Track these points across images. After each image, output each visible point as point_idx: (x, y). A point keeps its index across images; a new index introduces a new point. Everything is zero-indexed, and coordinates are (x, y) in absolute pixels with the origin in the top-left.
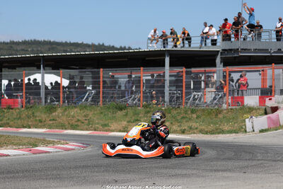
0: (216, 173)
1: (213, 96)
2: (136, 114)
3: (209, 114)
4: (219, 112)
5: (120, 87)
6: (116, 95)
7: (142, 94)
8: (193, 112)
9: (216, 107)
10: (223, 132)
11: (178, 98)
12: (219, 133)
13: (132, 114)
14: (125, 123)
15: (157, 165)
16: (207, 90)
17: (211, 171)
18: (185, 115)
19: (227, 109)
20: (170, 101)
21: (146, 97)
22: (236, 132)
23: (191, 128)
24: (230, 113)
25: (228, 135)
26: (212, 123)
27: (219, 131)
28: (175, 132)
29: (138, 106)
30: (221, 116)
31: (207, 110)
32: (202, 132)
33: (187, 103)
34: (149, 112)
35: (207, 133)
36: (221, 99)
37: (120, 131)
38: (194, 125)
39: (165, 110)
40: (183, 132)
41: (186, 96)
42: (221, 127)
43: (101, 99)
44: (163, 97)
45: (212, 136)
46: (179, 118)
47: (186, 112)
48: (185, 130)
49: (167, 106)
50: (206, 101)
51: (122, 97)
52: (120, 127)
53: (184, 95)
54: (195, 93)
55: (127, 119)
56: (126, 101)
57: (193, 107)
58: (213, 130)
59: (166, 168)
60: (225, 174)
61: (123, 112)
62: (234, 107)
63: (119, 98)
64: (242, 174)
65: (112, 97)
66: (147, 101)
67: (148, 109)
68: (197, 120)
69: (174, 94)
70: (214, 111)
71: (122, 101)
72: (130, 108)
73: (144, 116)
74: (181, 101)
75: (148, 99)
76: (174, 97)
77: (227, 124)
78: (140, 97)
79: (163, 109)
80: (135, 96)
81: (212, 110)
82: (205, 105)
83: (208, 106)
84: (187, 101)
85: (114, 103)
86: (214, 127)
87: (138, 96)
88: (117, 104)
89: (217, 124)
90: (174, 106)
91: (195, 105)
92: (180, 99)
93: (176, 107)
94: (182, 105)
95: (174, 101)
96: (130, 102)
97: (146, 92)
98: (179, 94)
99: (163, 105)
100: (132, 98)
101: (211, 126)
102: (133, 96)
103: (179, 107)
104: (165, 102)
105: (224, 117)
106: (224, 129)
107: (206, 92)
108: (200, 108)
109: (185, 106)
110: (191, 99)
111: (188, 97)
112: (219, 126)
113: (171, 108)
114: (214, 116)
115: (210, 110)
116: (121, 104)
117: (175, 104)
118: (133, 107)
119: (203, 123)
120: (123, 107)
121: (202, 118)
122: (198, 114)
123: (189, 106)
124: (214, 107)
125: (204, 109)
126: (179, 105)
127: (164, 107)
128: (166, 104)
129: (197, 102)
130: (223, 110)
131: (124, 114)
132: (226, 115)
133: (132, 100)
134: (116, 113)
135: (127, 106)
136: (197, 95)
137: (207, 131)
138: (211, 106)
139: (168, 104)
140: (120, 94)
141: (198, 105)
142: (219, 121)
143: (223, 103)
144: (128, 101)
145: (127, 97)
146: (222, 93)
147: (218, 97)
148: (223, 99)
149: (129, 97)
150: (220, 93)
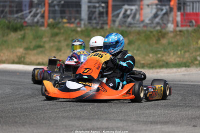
0: (153, 127)
1: (154, 11)
3: (148, 38)
4: (162, 35)
6: (7, 9)
7: (46, 8)
9: (158, 28)
10: (167, 65)
11: (101, 13)
12: (161, 67)
13: (31, 37)
14: (21, 50)
15: (65, 114)
17: (145, 123)
19: (175, 31)
20: (90, 18)
21: (53, 13)
22: (186, 65)
24: (178, 37)
25: (175, 70)
26: (151, 52)
27: (161, 63)
29: (42, 25)
30: (164, 41)
31: (145, 32)
33: (114, 21)
34: (56, 35)
36: (166, 17)
37: (13, 62)
39: (82, 31)
41: (113, 10)
42: (164, 58)
44: (79, 12)
49: (84, 24)
50: (143, 18)
51: (17, 12)
52: (13, 57)
53: (110, 9)
54: (126, 7)
55: (25, 45)
56: (23, 18)
57: (124, 28)
58: (152, 63)
59: (80, 118)
60: (166, 128)
61: (19, 34)
62: (184, 29)
63: (11, 12)
64: (191, 128)
66: (54, 18)
67: (56, 30)
69: (95, 7)
70: (155, 33)
71: (17, 17)
72: (29, 28)
73: (50, 41)
74: (105, 18)
75: (56, 15)
76: (95, 12)
77: (174, 54)
78: (44, 11)
79: (79, 29)
80: (37, 10)
81: (151, 32)
82: (142, 25)
83: (145, 26)
84: (114, 18)
85: (5, 20)
86: (155, 58)
87: (40, 10)
88: (10, 22)
89: (159, 54)
90: (95, 25)
91: (127, 24)
92: (105, 15)
93: (98, 27)
94: (107, 24)
95: (95, 19)
96: (29, 20)
97: (53, 4)
98: (103, 7)
99: (79, 23)
100: (32, 14)
101: (149, 56)
102: (34, 10)
103: (102, 28)
104: (81, 20)
105: (169, 43)
106: (169, 60)
107: (142, 5)
108: (134, 29)
109: (112, 26)
110: (121, 15)
111: (116, 13)
112: (161, 57)
113: (90, 28)
114: (155, 42)
115: (149, 33)
116: (16, 21)
117: (96, 23)
118: (34, 26)
119: (138, 52)
120: (19, 26)
121: (136, 44)
122: (131, 38)
123: (118, 26)
124: (155, 27)
125: (139, 31)
126: (102, 24)
127: (80, 27)
128: (82, 22)
129: (129, 20)
130: (168, 33)
131: (20, 37)
132: (173, 40)
133: (32, 16)
134: (7, 35)
135: (25, 24)
136: (129, 9)
137: (143, 64)
138: (151, 27)
139: (86, 23)
140: (13, 7)
141: (130, 24)
142: (161, 49)
143: (168, 21)
144: (27, 17)
145: (24, 12)
146: (168, 7)
147: (161, 13)
148: (168, 16)
149: (28, 11)
150: (164, 8)
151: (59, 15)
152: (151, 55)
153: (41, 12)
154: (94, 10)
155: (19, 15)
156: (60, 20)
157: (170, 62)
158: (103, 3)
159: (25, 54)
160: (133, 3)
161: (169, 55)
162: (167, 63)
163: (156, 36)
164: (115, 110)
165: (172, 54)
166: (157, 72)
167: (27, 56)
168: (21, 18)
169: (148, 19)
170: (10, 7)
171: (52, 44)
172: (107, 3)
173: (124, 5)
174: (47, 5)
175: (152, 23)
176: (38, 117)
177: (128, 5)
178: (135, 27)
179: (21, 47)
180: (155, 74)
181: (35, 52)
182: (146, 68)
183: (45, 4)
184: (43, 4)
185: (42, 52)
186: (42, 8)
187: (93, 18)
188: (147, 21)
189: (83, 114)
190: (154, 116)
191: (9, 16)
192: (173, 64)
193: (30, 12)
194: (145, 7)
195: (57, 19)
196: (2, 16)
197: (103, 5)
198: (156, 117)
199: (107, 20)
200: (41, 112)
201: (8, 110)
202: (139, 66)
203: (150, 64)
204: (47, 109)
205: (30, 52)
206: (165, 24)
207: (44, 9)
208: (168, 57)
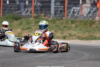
1: (89, 10)
2: (28, 23)
3: (85, 24)
4: (93, 23)
5: (15, 2)
6: (13, 9)
7: (33, 8)
8: (72, 22)
9: (91, 19)
10: (95, 38)
11: (61, 11)
12: (92, 39)
13: (25, 23)
14: (20, 30)
16: (84, 5)
18: (66, 25)
19: (99, 21)
20: (55, 14)
21: (36, 10)
23: (70, 35)
26: (87, 31)
27: (92, 37)
28: (58, 38)
29: (31, 17)
30: (94, 26)
31: (84, 21)
32: (79, 38)
33: (68, 15)
35: (83, 39)
36: (95, 13)
38: (73, 32)
39: (51, 20)
40: (64, 38)
42: (94, 35)
43: (1, 11)
44: (50, 10)
45: (87, 41)
46: (62, 27)
47: (67, 22)
48: (66, 36)
49: (53, 17)
50: (83, 14)
51: (18, 10)
53: (66, 9)
54: (74, 8)
55: (21, 27)
57: (73, 19)
61: (19, 22)
63: (15, 10)
65: (10, 10)
67: (38, 20)
68: (75, 29)
69: (58, 8)
70: (89, 22)
71: (18, 13)
72: (24, 18)
73: (35, 25)
74: (63, 14)
75: (38, 12)
76: (58, 10)
77: (99, 33)
78: (32, 10)
79: (50, 19)
80: (28, 9)
81: (87, 21)
82: (82, 17)
83: (84, 18)
84: (68, 14)
85: (11, 14)
86: (89, 34)
87: (30, 9)
88: (14, 15)
89: (91, 32)
90: (58, 17)
91: (75, 17)
92: (63, 12)
93: (60, 18)
94: (64, 16)
95: (58, 14)
96: (24, 14)
97: (36, 6)
98: (62, 8)
99: (50, 16)
100: (25, 11)
101: (86, 34)
102: (26, 9)
103: (62, 19)
104: (51, 14)
105: (96, 27)
106: (96, 36)
107: (83, 7)
108: (78, 19)
109: (67, 18)
110: (71, 12)
111: (69, 11)
112: (92, 34)
113: (56, 19)
114: (89, 26)
115: (86, 21)
116: (17, 15)
117: (58, 16)
118: (26, 17)
119: (80, 31)
120: (18, 17)
121: (79, 27)
122: (76, 24)
123: (70, 18)
124: (89, 19)
125: (81, 20)
126: (62, 17)
127: (50, 18)
128: (51, 16)
129: (76, 14)
130: (96, 22)
131: (19, 23)
132: (98, 25)
133: (25, 12)
134: (13, 22)
135: (22, 17)
136: (76, 9)
137: (83, 38)
138: (87, 18)
139: (53, 16)
140: (16, 7)
141: (76, 17)
142: (92, 30)
143: (96, 15)
144: (23, 13)
145: (21, 10)
146: (96, 8)
147: (92, 11)
148: (96, 13)
149: (23, 10)
150: (94, 8)
151: (39, 12)
152: (87, 33)
153: (30, 10)
154: (57, 9)
155: (19, 11)
156: (40, 15)
157: (97, 36)
158: (62, 5)
159: (22, 32)
160: (78, 6)
161: (96, 33)
162: (95, 37)
163: (90, 23)
164: (68, 62)
165: (98, 32)
166: (90, 42)
167: (23, 33)
168: (20, 13)
169: (85, 14)
170: (14, 7)
171: (36, 27)
172: (64, 6)
173: (73, 7)
174: (33, 7)
175: (88, 16)
176: (28, 65)
177: (75, 7)
178: (79, 18)
179: (19, 29)
180: (89, 43)
181: (27, 31)
182: (84, 40)
183: (32, 6)
184: (31, 6)
185: (30, 31)
186: (31, 8)
187: (57, 13)
188: (85, 15)
189: (51, 63)
190: (88, 65)
191: (13, 12)
192: (98, 38)
193: (24, 10)
194: (84, 8)
195: (38, 14)
196: (10, 12)
197: (62, 7)
198: (89, 65)
199: (64, 14)
200: (29, 62)
201: (12, 61)
202: (81, 38)
203: (86, 38)
204: (33, 61)
205: (24, 31)
206: (94, 17)
207: (31, 9)
208: (95, 34)
